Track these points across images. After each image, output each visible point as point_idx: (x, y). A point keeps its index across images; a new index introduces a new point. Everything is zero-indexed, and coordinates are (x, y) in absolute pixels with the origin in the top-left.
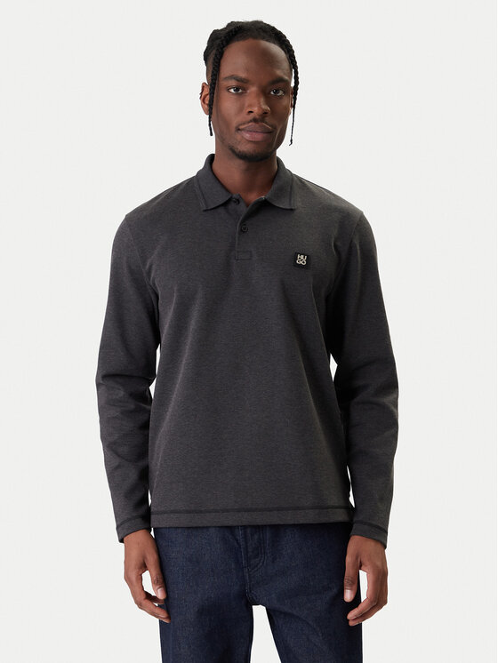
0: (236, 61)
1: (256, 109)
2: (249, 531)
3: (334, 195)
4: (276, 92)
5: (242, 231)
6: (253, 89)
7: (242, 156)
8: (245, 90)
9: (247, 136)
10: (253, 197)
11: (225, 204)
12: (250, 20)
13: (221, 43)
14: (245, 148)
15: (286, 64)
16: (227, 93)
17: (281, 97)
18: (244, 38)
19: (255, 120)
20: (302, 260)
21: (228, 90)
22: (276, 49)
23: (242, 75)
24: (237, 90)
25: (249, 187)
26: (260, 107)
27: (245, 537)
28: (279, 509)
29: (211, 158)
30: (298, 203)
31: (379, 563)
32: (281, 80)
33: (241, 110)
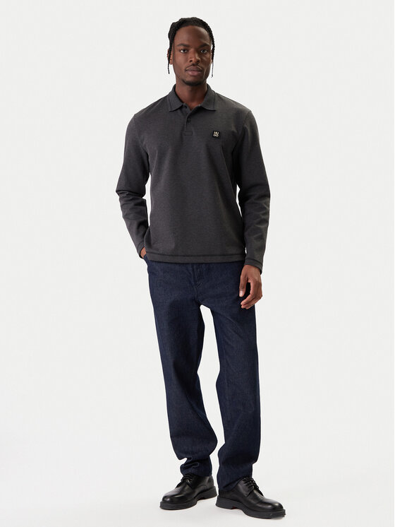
0: (183, 36)
1: (193, 59)
2: (195, 266)
3: (236, 102)
4: (204, 51)
5: (188, 121)
6: (192, 50)
7: (188, 84)
8: (188, 51)
9: (190, 73)
10: (195, 105)
11: (181, 108)
12: (190, 17)
13: (175, 28)
14: (189, 79)
15: (208, 37)
16: (179, 53)
17: (206, 53)
18: (187, 26)
19: (193, 65)
20: (216, 134)
21: (180, 51)
22: (203, 30)
23: (186, 43)
24: (184, 51)
25: (193, 100)
26: (195, 58)
27: (193, 270)
28: (204, 256)
29: (175, 87)
30: (217, 107)
31: (257, 278)
32: (205, 45)
33: (186, 60)
